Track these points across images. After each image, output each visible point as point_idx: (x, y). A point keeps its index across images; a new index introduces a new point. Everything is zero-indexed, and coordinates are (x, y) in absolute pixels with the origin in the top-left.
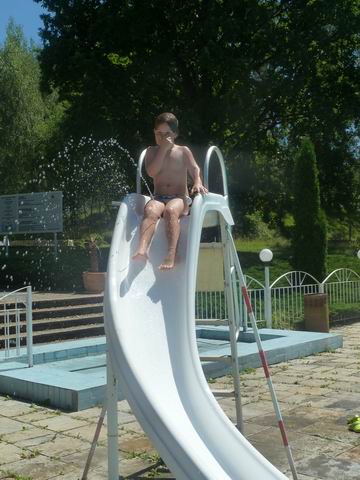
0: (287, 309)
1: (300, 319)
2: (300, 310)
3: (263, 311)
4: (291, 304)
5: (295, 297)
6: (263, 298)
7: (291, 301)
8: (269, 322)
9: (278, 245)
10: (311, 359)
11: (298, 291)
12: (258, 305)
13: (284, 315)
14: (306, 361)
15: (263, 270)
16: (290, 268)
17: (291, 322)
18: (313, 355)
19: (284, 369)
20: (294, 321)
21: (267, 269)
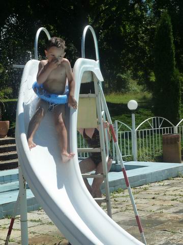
0: (149, 146)
1: (160, 153)
2: (159, 147)
3: (131, 148)
4: (152, 143)
5: (155, 137)
6: (130, 139)
7: (152, 141)
8: (136, 156)
9: (144, 98)
10: (166, 182)
11: (158, 133)
12: (127, 143)
13: (147, 151)
14: (162, 184)
15: (131, 117)
16: (153, 114)
17: (153, 156)
18: (168, 179)
19: (146, 189)
20: (155, 156)
21: (133, 116)
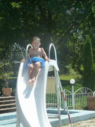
0: (80, 102)
1: (86, 106)
2: (86, 102)
3: (71, 103)
4: (82, 100)
5: (83, 98)
6: (71, 98)
7: (82, 99)
8: (74, 107)
9: (78, 78)
10: (89, 121)
11: (85, 95)
12: (69, 100)
13: (79, 104)
14: (87, 121)
15: (71, 87)
16: (82, 86)
17: (82, 107)
18: (90, 119)
19: (79, 124)
20: (83, 107)
21: (73, 87)
